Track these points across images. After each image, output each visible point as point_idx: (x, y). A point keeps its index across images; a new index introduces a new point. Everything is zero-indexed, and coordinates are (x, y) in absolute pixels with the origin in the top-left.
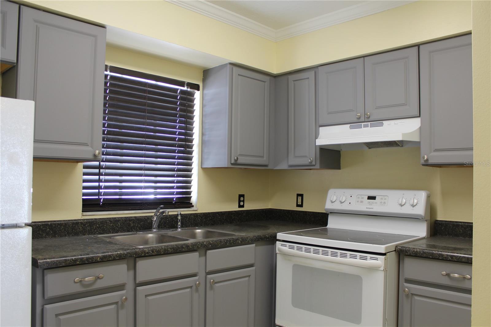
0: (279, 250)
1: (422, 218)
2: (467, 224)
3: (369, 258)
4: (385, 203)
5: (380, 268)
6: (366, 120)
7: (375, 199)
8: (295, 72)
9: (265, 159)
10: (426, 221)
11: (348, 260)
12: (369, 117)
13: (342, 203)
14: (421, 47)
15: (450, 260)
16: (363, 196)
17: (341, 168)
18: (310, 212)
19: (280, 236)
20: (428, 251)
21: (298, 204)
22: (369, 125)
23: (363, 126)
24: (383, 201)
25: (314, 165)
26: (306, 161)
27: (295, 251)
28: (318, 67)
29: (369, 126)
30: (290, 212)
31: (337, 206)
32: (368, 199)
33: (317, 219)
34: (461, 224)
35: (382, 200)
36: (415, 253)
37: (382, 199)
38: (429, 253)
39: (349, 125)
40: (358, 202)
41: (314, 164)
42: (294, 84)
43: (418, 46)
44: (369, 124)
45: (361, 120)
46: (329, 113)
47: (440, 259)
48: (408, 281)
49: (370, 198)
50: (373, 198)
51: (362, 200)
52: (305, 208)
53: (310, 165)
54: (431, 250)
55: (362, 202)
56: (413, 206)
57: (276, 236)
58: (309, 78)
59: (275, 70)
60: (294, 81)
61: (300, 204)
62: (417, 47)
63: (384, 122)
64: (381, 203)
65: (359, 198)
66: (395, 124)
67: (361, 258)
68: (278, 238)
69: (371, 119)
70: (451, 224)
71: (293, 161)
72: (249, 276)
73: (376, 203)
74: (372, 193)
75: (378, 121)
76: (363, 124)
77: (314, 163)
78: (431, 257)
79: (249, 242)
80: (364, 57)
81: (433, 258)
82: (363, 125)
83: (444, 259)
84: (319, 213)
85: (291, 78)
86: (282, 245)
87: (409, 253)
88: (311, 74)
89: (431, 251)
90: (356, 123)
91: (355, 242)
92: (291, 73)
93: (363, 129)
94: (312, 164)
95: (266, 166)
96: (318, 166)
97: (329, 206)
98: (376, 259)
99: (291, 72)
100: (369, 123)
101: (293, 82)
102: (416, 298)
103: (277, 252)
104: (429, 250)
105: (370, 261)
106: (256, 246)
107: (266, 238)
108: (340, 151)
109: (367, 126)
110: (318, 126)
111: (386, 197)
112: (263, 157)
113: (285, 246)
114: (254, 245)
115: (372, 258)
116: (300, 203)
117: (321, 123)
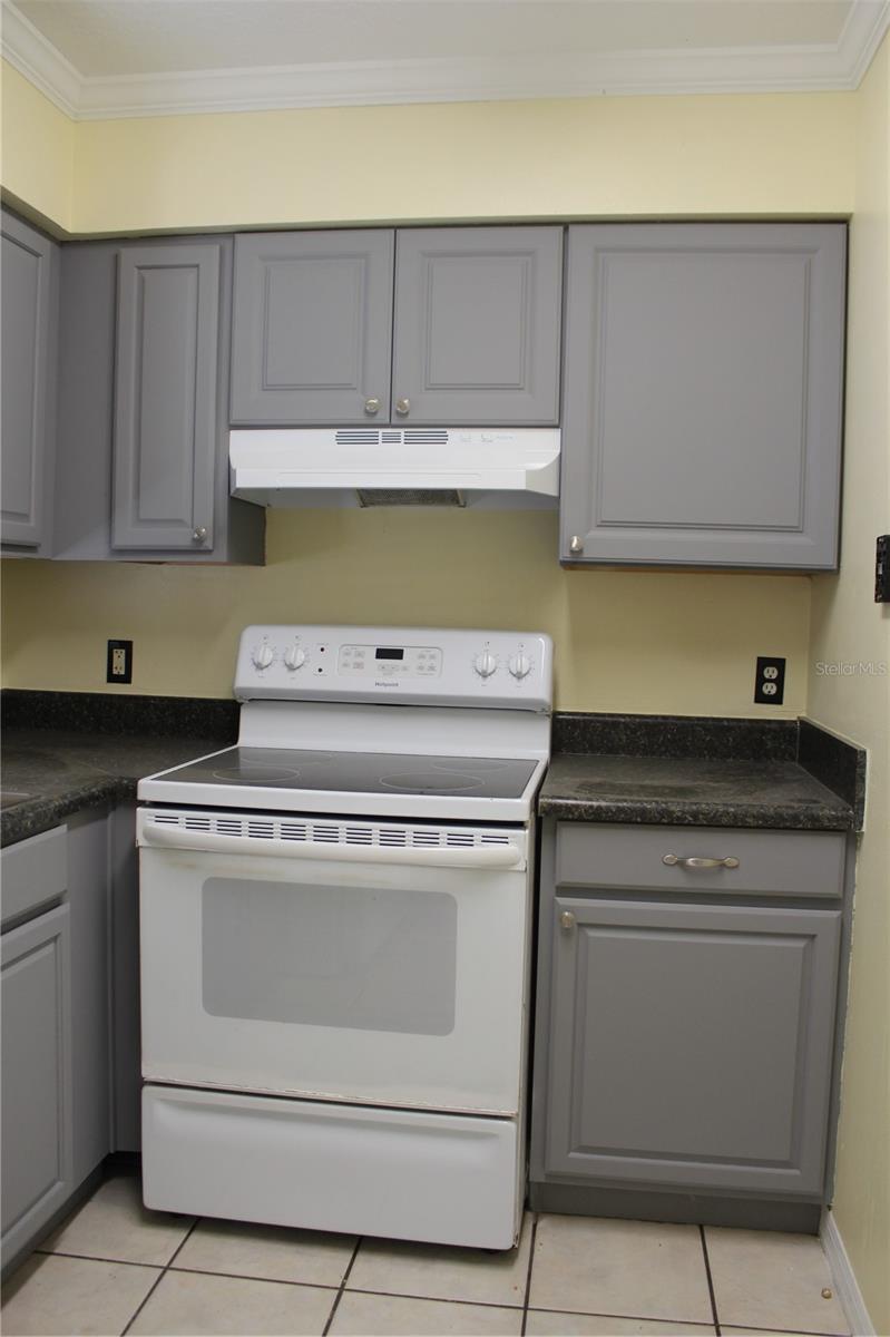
0: (148, 836)
1: (543, 710)
2: (638, 720)
3: (478, 838)
4: (432, 668)
5: (513, 864)
6: (393, 422)
7: (401, 658)
8: (142, 237)
9: (32, 524)
10: (548, 716)
11: (410, 851)
12: (407, 413)
13: (291, 668)
14: (571, 228)
15: (689, 825)
16: (361, 649)
17: (267, 561)
18: (160, 698)
19: (149, 787)
20: (629, 805)
21: (115, 672)
22: (403, 438)
23: (380, 438)
24: (427, 663)
25: (209, 552)
26: (182, 538)
27: (212, 836)
28: (234, 233)
29: (403, 441)
30: (88, 700)
31: (276, 680)
32: (377, 657)
33: (187, 719)
34: (623, 720)
35: (421, 660)
36: (593, 813)
37: (422, 657)
38: (633, 810)
39: (334, 432)
40: (345, 665)
41: (211, 548)
42: (142, 281)
43: (565, 224)
44: (403, 434)
45: (376, 420)
46: (267, 388)
47: (664, 824)
48: (566, 890)
49: (382, 654)
50: (396, 654)
51: (359, 660)
52: (141, 686)
53: (197, 549)
54: (639, 801)
55: (359, 666)
56: (519, 676)
57: (134, 791)
58: (197, 266)
59: (72, 222)
60: (140, 268)
61: (123, 672)
62: (561, 228)
63: (450, 432)
64: (421, 668)
65: (347, 654)
66: (484, 440)
67: (454, 841)
68: (141, 796)
69: (410, 419)
70: (598, 722)
71: (129, 534)
72: (55, 939)
73: (405, 669)
74: (390, 639)
75: (433, 428)
76: (381, 431)
77: (208, 544)
78: (639, 820)
79: (52, 819)
80: (396, 227)
81: (646, 821)
82: (380, 434)
83: (675, 822)
84: (191, 700)
85: (130, 256)
86: (159, 819)
87: (576, 813)
88: (208, 255)
89: (638, 805)
90: (360, 426)
91: (422, 793)
92: (126, 238)
93: (382, 448)
94: (202, 548)
95: (32, 548)
96: (222, 553)
97: (247, 679)
98: (504, 841)
99: (126, 235)
100: (402, 431)
101: (135, 269)
102: (592, 933)
103: (141, 841)
104: (632, 801)
105: (483, 849)
106: (69, 829)
107: (93, 797)
108: (263, 508)
109: (395, 440)
110: (224, 426)
111: (433, 652)
112: (25, 517)
113: (174, 820)
114: (63, 829)
115: (486, 840)
116: (119, 669)
117: (236, 417)
